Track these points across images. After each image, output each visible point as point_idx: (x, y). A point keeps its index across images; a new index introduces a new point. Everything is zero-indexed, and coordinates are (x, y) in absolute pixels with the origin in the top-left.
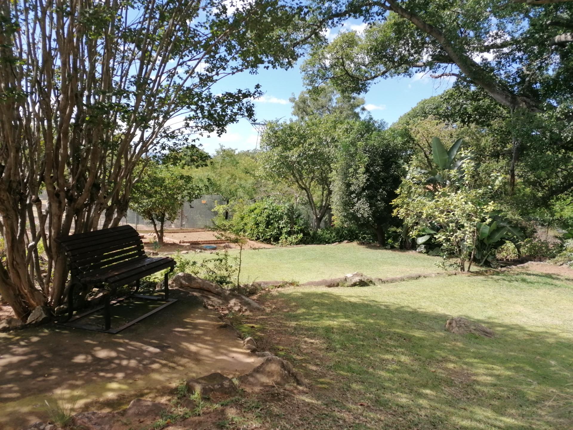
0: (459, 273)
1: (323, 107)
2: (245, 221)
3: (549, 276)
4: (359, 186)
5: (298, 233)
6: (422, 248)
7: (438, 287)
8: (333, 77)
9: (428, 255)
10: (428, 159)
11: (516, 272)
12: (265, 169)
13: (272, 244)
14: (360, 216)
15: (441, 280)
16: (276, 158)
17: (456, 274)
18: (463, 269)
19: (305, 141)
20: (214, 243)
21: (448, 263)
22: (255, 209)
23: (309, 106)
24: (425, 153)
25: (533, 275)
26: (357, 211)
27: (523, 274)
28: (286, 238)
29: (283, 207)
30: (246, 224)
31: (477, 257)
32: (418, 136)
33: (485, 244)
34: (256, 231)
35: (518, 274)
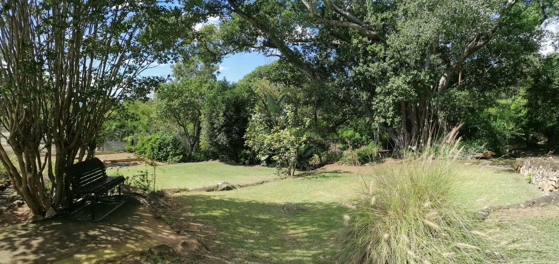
0: (287, 177)
1: (192, 71)
2: (145, 146)
3: (336, 172)
4: (219, 124)
5: (179, 155)
6: (264, 163)
7: (275, 187)
8: (200, 53)
9: (268, 167)
10: (265, 105)
11: (319, 172)
12: (158, 113)
13: (163, 162)
14: (220, 143)
15: (277, 183)
16: (164, 106)
17: (286, 178)
18: (290, 174)
19: (182, 95)
20: (126, 161)
21: (281, 172)
22: (151, 139)
23: (183, 71)
24: (263, 101)
25: (328, 172)
26: (219, 141)
27: (323, 172)
28: (172, 158)
29: (169, 138)
30: (145, 149)
31: (298, 166)
32: (258, 89)
33: (302, 157)
34: (152, 153)
35: (320, 173)
